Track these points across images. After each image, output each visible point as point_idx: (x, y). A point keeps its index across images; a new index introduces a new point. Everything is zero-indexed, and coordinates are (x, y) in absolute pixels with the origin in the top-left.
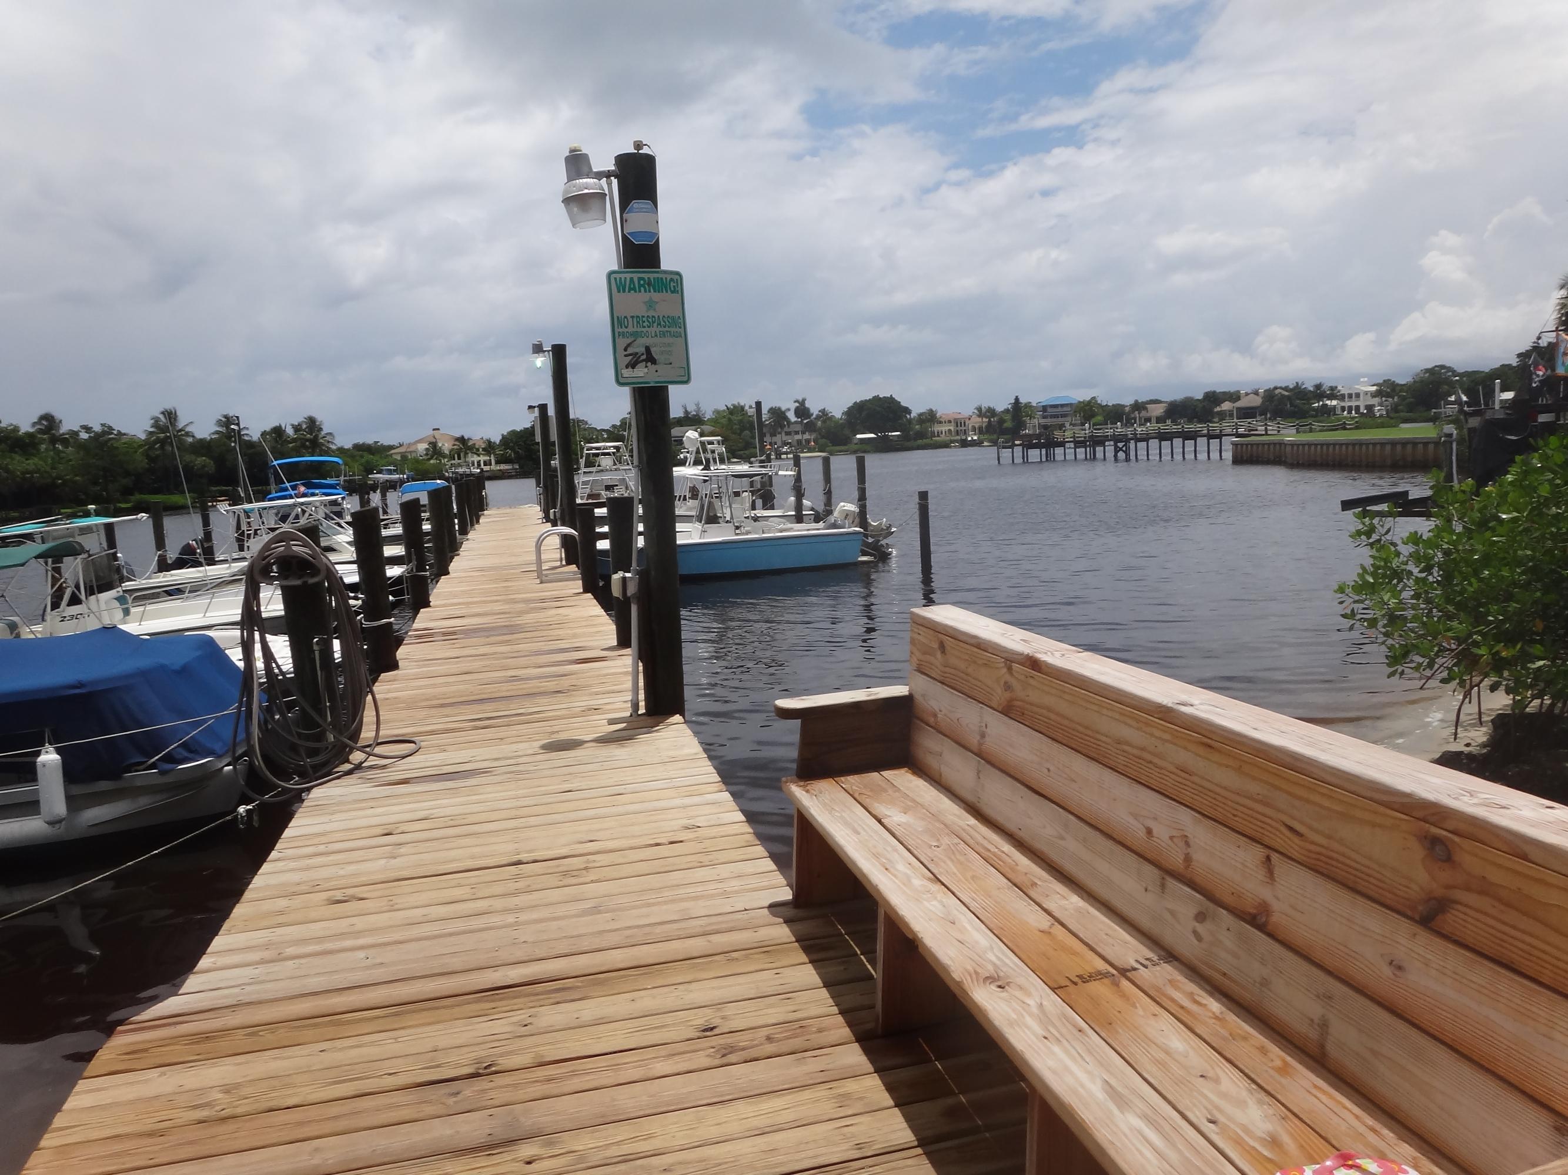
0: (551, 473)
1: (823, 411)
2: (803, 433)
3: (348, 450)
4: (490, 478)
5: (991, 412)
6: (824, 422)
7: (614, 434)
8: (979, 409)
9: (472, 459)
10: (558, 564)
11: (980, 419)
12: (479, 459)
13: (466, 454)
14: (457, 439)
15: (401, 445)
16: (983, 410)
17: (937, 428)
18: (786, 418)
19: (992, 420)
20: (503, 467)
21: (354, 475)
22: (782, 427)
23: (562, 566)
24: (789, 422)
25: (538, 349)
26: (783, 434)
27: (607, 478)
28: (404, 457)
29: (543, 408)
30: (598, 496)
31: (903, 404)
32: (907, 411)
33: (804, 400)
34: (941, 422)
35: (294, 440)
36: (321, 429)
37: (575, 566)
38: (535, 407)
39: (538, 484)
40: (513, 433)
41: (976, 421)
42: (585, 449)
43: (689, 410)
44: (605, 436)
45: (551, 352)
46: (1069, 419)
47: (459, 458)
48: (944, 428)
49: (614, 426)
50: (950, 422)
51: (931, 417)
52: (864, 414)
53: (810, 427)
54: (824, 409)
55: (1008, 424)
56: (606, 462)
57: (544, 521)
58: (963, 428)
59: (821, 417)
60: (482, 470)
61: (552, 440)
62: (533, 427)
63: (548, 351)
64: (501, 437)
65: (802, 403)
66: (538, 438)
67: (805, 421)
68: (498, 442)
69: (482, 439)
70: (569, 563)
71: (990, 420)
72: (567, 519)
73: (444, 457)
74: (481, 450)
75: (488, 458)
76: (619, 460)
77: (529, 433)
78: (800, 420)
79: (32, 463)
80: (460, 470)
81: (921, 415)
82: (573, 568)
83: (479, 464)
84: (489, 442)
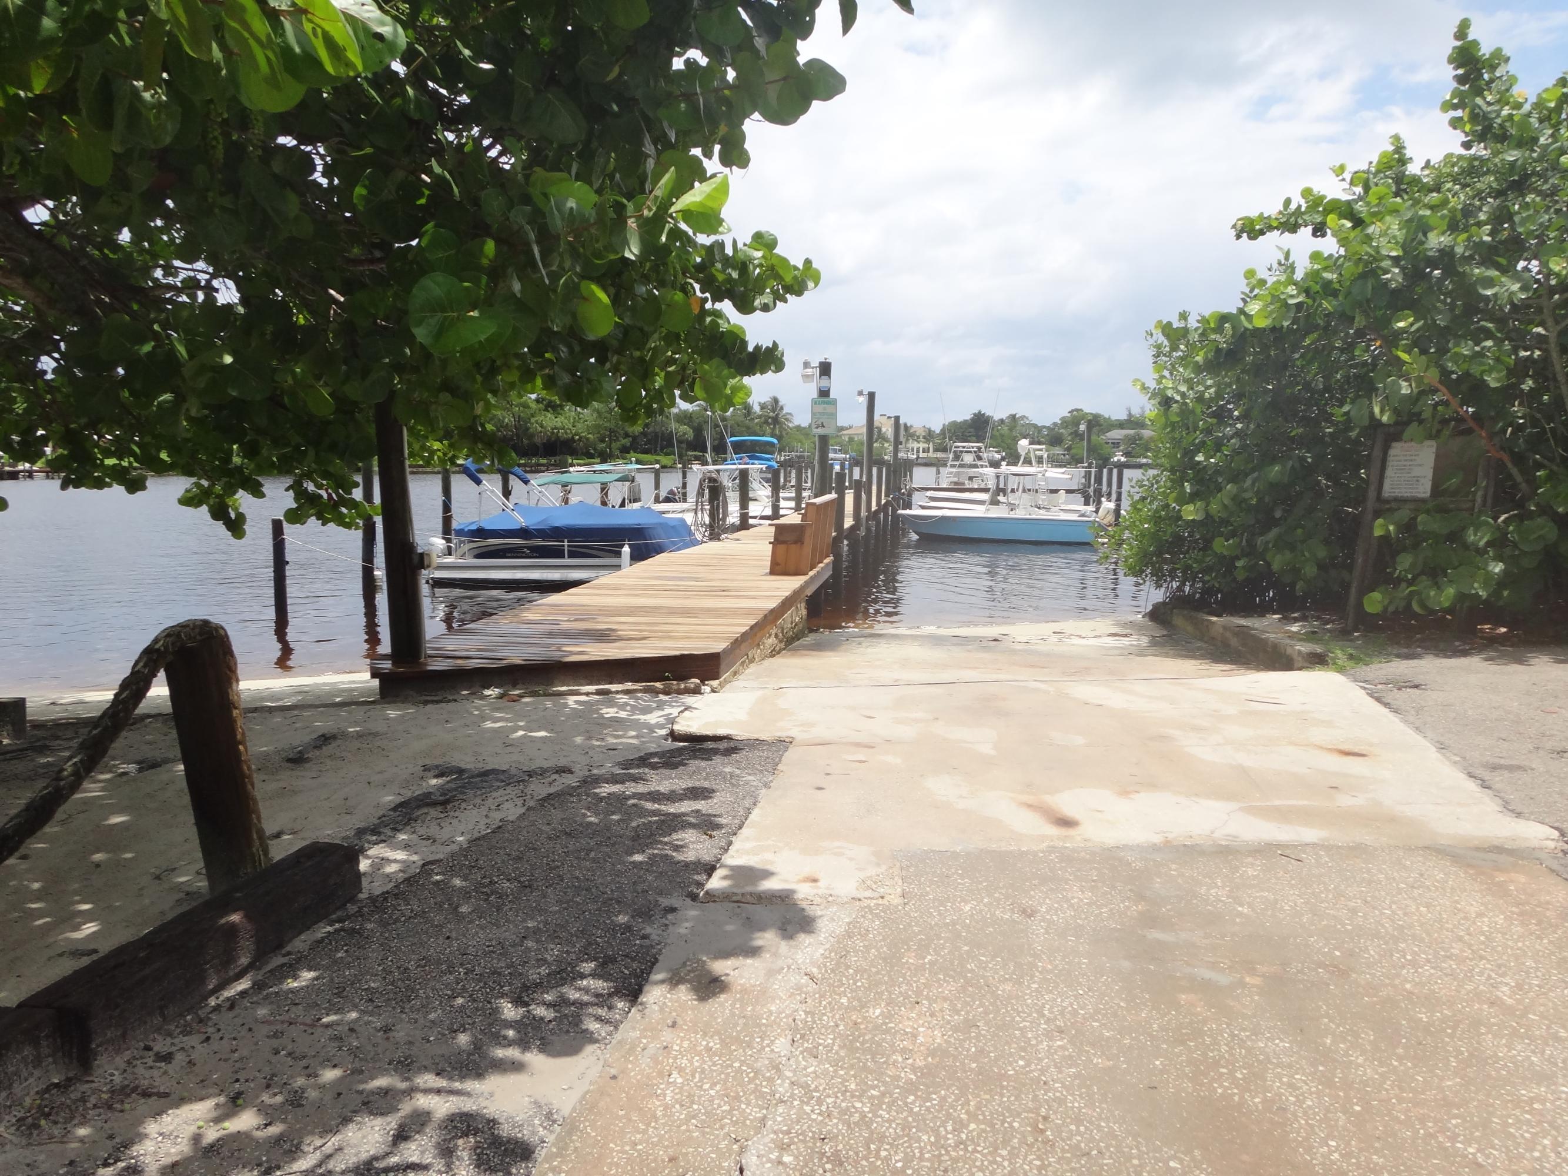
3: (804, 428)
9: (913, 446)
12: (918, 445)
15: (851, 428)
20: (939, 455)
21: (804, 451)
28: (851, 439)
35: (760, 417)
36: (782, 408)
40: (954, 424)
43: (1133, 413)
49: (1055, 424)
60: (919, 457)
64: (941, 427)
68: (938, 431)
69: (924, 427)
73: (887, 441)
74: (921, 437)
75: (927, 446)
79: (559, 421)
80: (899, 455)
83: (918, 451)
84: (930, 430)
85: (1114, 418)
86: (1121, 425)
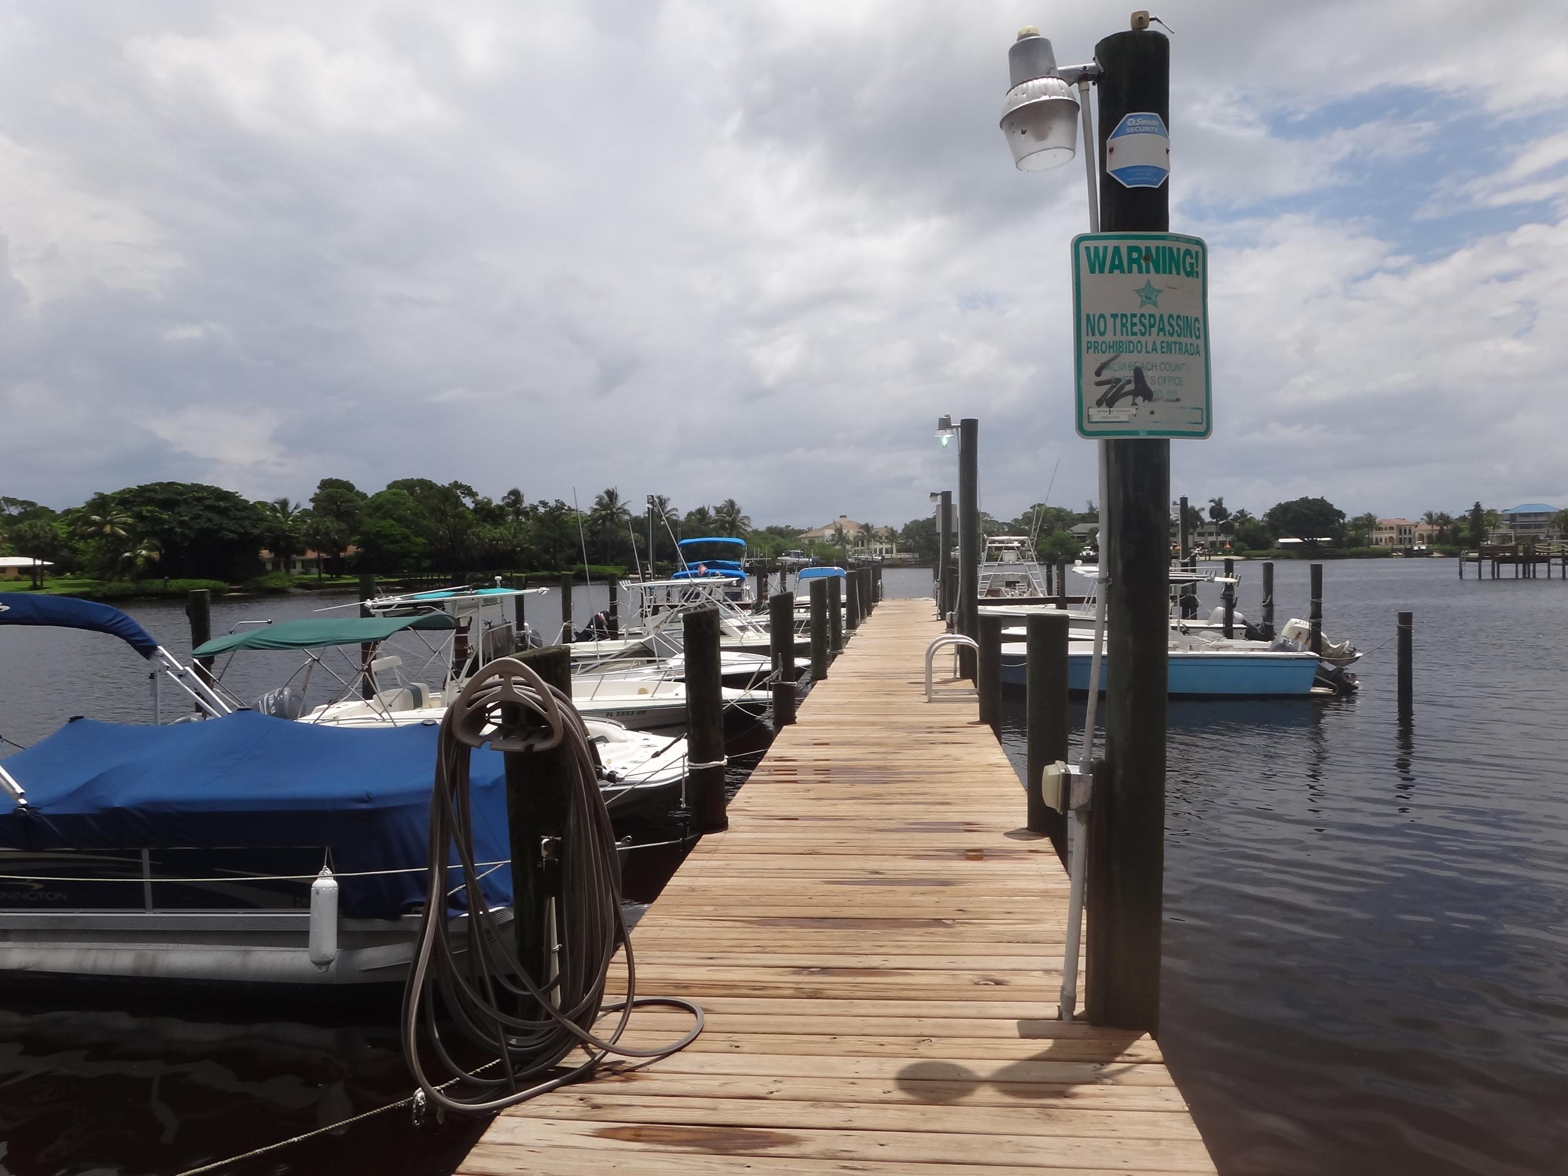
0: (950, 562)
1: (1242, 512)
2: (1218, 534)
3: (762, 533)
4: (891, 566)
5: (1444, 519)
6: (1242, 523)
7: (1014, 529)
8: (1429, 516)
9: (875, 547)
10: (951, 676)
11: (1430, 527)
12: (881, 546)
13: (869, 542)
14: (862, 527)
15: (810, 530)
16: (1435, 517)
17: (1375, 535)
18: (1200, 518)
19: (1445, 528)
20: (903, 555)
21: (764, 556)
22: (1195, 527)
23: (956, 680)
24: (1203, 522)
25: (945, 424)
26: (1196, 534)
27: (1009, 573)
28: (812, 542)
29: (946, 496)
30: (997, 592)
31: (1336, 507)
32: (1341, 514)
33: (1220, 500)
34: (1380, 529)
35: (716, 521)
36: (739, 511)
37: (971, 680)
38: (938, 495)
39: (936, 577)
40: (916, 522)
41: (1425, 529)
42: (988, 542)
43: (1094, 506)
44: (1006, 530)
45: (960, 429)
46: (1545, 530)
47: (863, 545)
48: (1385, 535)
49: (1016, 520)
50: (1392, 528)
51: (1368, 523)
52: (1289, 516)
53: (1227, 529)
54: (1243, 510)
55: (1466, 534)
56: (1009, 557)
57: (939, 618)
58: (1407, 536)
59: (1239, 518)
60: (883, 557)
61: (954, 530)
62: (934, 518)
63: (957, 427)
64: (903, 527)
65: (1219, 503)
66: (939, 528)
67: (1221, 523)
68: (900, 531)
69: (886, 527)
70: (964, 676)
71: (1442, 528)
72: (965, 623)
73: (849, 543)
74: (883, 538)
75: (890, 546)
76: (1022, 555)
77: (930, 523)
78: (1215, 520)
79: (498, 532)
80: (863, 557)
81: (1357, 519)
82: (969, 684)
83: (881, 552)
84: (892, 529)
85: (1075, 512)
86: (1083, 519)
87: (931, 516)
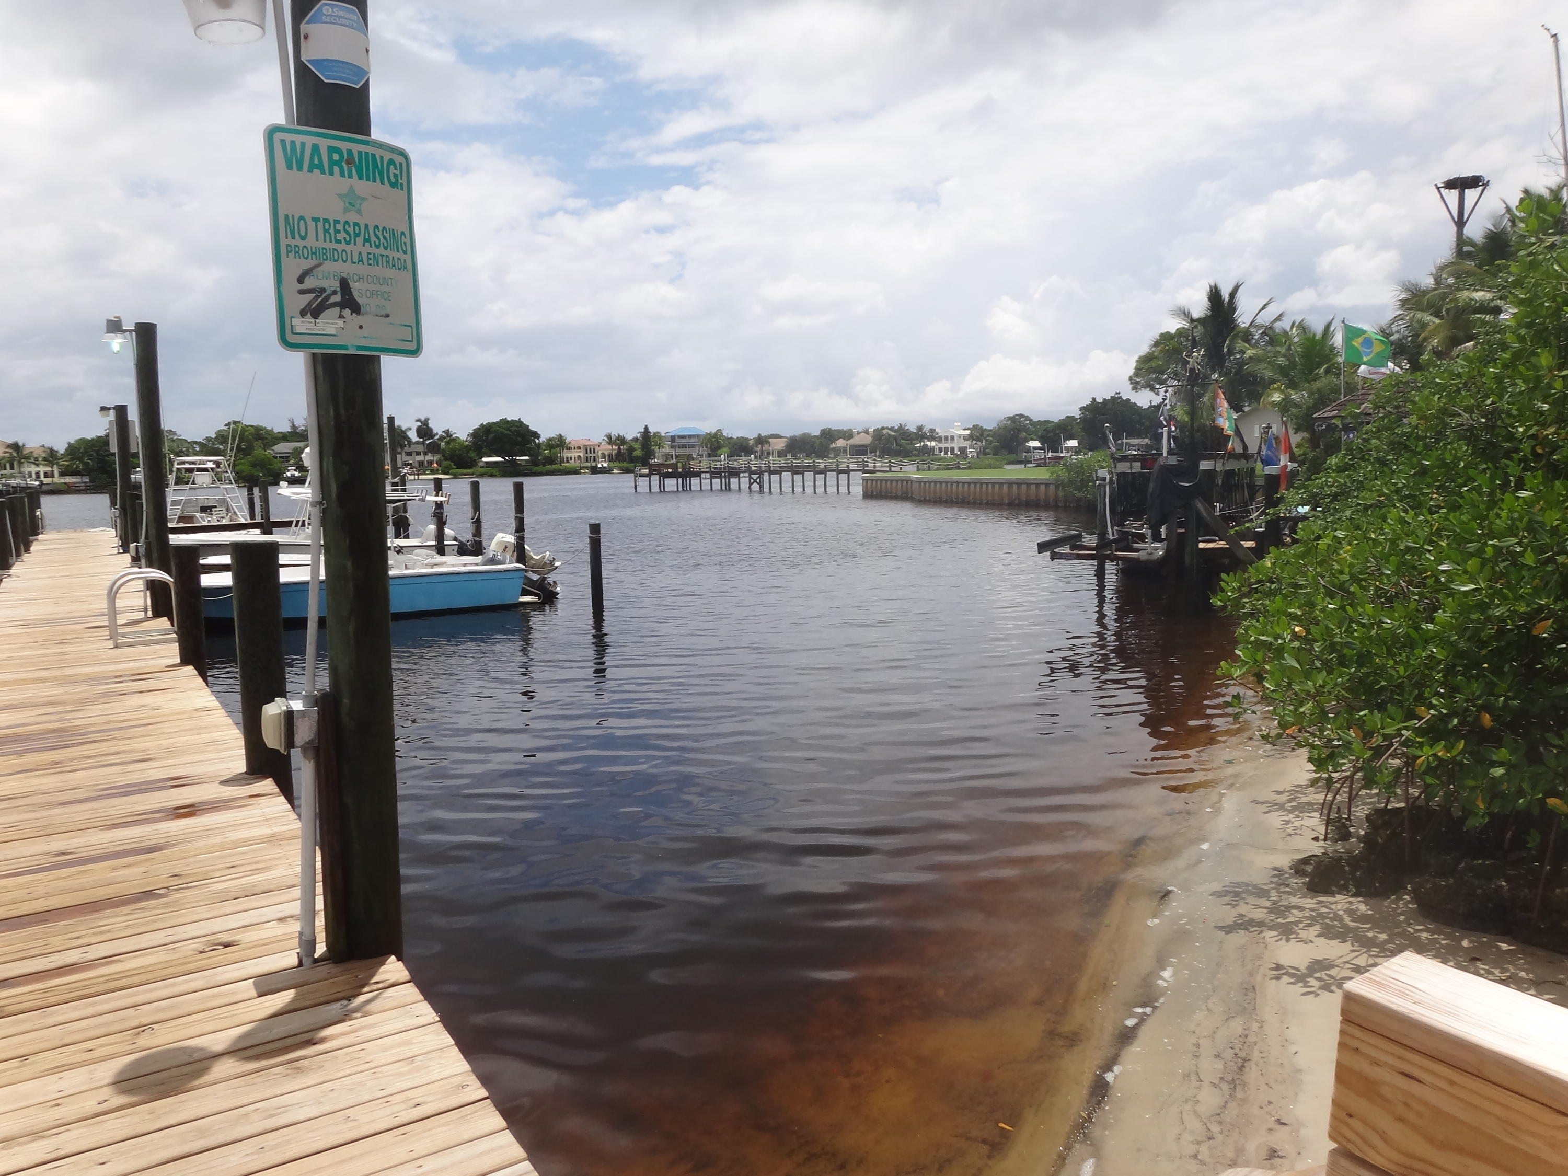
0: (131, 488)
1: (447, 432)
2: (426, 454)
4: (55, 491)
5: (621, 440)
6: (448, 443)
7: (207, 448)
8: (609, 437)
9: (29, 470)
10: (141, 615)
11: (610, 447)
12: (38, 469)
13: (20, 463)
14: (9, 446)
16: (613, 438)
17: (566, 454)
18: (406, 438)
19: (622, 447)
20: (69, 480)
22: (403, 446)
23: (147, 619)
24: (410, 442)
25: (115, 326)
26: (404, 454)
27: (203, 497)
29: (121, 411)
30: (190, 519)
31: (532, 428)
32: (536, 435)
33: (427, 420)
34: (570, 448)
37: (166, 618)
38: (109, 409)
39: (113, 503)
40: (83, 441)
41: (606, 448)
42: (176, 463)
43: (300, 423)
44: (198, 449)
45: (134, 333)
46: (696, 450)
47: (12, 468)
48: (574, 454)
49: (208, 439)
50: (579, 448)
51: (559, 443)
52: (491, 436)
53: (433, 448)
54: (448, 430)
55: (638, 453)
56: (203, 479)
57: (121, 551)
58: (593, 455)
59: (445, 438)
60: (42, 483)
61: (133, 449)
62: (107, 436)
63: (130, 331)
64: (67, 446)
65: (425, 423)
66: (114, 448)
67: (428, 442)
68: (62, 451)
69: (43, 446)
70: (157, 614)
71: (619, 448)
72: (155, 555)
74: (40, 459)
75: (50, 469)
76: (218, 477)
77: (102, 442)
78: (422, 440)
80: (13, 482)
81: (550, 440)
82: (164, 622)
83: (38, 476)
84: (51, 450)
85: (276, 431)
86: (285, 437)
87: (102, 433)
